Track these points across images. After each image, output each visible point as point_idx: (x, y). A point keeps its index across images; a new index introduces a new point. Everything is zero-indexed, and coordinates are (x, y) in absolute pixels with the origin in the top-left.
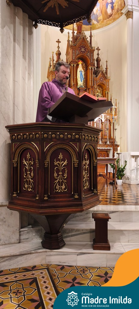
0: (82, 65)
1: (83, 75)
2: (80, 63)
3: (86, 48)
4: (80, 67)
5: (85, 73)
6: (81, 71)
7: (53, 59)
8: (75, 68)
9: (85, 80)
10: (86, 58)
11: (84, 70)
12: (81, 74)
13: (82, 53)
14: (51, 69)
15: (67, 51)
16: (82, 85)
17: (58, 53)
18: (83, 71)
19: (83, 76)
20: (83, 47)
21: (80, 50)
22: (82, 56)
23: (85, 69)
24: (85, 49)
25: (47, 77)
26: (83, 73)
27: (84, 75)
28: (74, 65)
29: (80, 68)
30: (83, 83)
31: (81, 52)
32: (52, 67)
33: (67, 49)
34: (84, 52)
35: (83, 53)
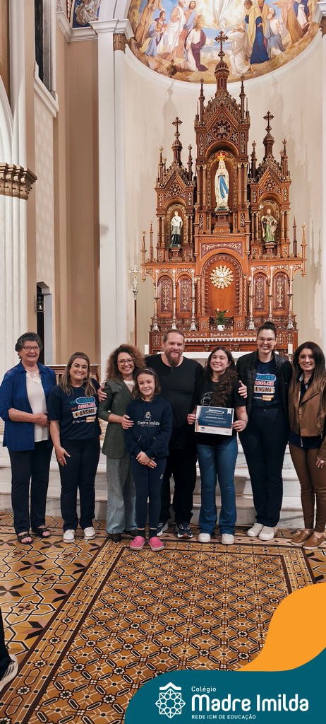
0: (229, 159)
1: (227, 183)
2: (221, 158)
4: (222, 167)
5: (236, 176)
6: (222, 176)
7: (161, 162)
9: (235, 192)
12: (223, 182)
13: (219, 137)
16: (225, 204)
17: (176, 146)
18: (227, 174)
19: (227, 186)
20: (222, 124)
21: (216, 132)
23: (236, 168)
26: (227, 180)
29: (222, 170)
30: (228, 201)
34: (224, 134)
35: (222, 137)
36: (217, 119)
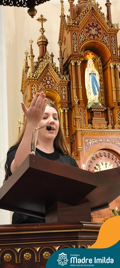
0: (94, 61)
1: (98, 81)
2: (90, 57)
3: (99, 27)
4: (91, 66)
5: (102, 76)
6: (92, 74)
7: (32, 53)
8: (79, 68)
9: (102, 90)
10: (101, 47)
11: (99, 70)
12: (94, 79)
13: (92, 37)
14: (28, 75)
15: (60, 37)
16: (97, 101)
17: (42, 41)
18: (97, 73)
19: (99, 84)
20: (93, 26)
21: (88, 32)
22: (92, 44)
23: (101, 68)
24: (98, 30)
25: (22, 91)
26: (98, 78)
27: (100, 81)
28: (76, 64)
29: (91, 68)
30: (99, 98)
31: (90, 36)
32: (30, 70)
33: (60, 31)
34: (95, 35)
35: (94, 38)
36: (88, 21)
